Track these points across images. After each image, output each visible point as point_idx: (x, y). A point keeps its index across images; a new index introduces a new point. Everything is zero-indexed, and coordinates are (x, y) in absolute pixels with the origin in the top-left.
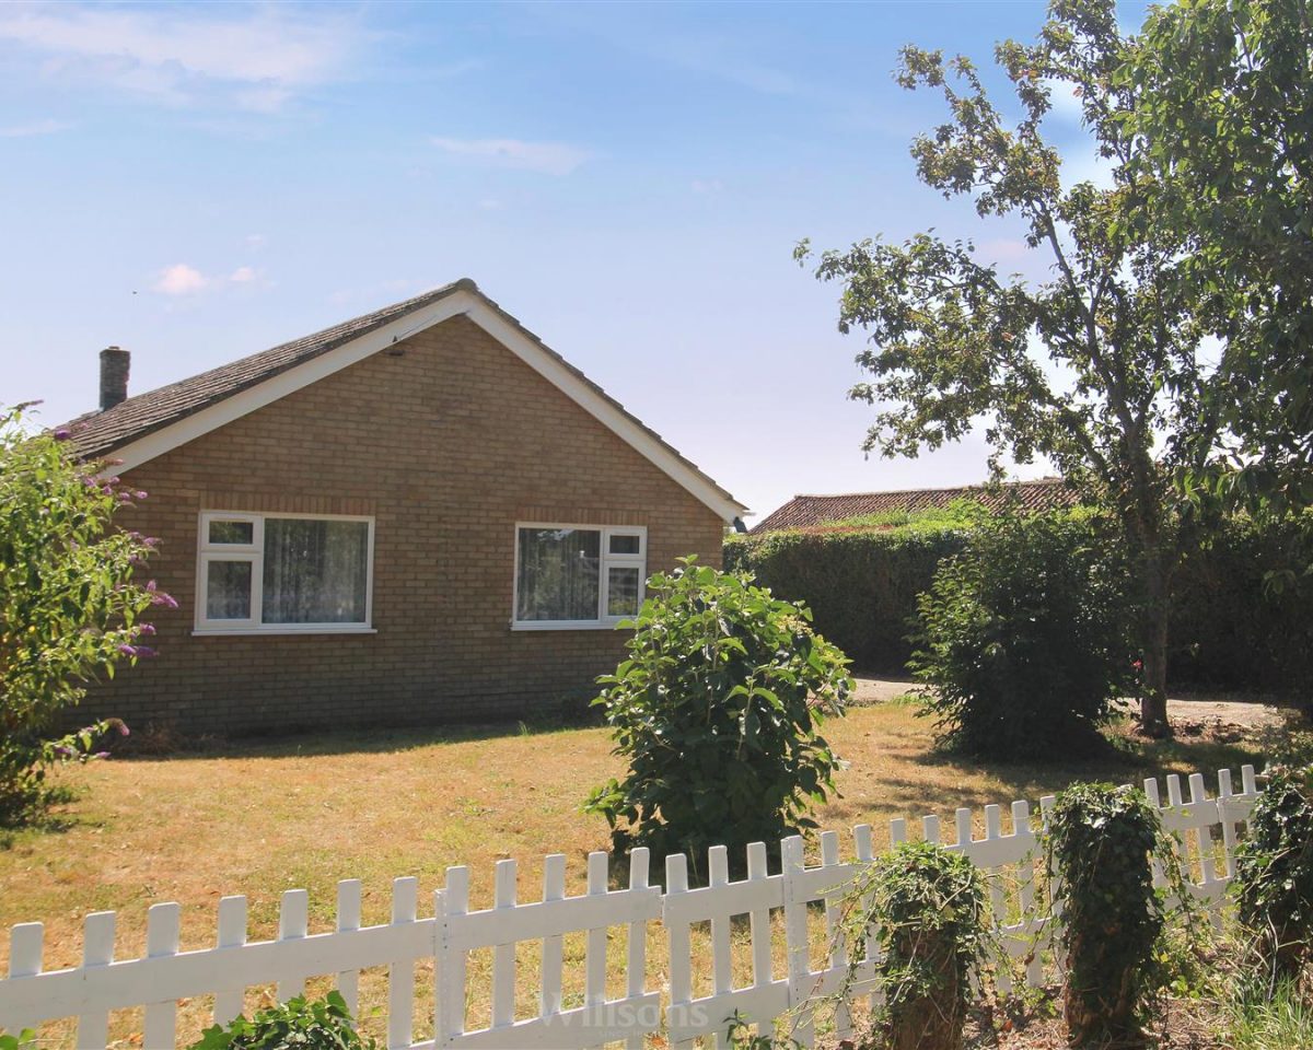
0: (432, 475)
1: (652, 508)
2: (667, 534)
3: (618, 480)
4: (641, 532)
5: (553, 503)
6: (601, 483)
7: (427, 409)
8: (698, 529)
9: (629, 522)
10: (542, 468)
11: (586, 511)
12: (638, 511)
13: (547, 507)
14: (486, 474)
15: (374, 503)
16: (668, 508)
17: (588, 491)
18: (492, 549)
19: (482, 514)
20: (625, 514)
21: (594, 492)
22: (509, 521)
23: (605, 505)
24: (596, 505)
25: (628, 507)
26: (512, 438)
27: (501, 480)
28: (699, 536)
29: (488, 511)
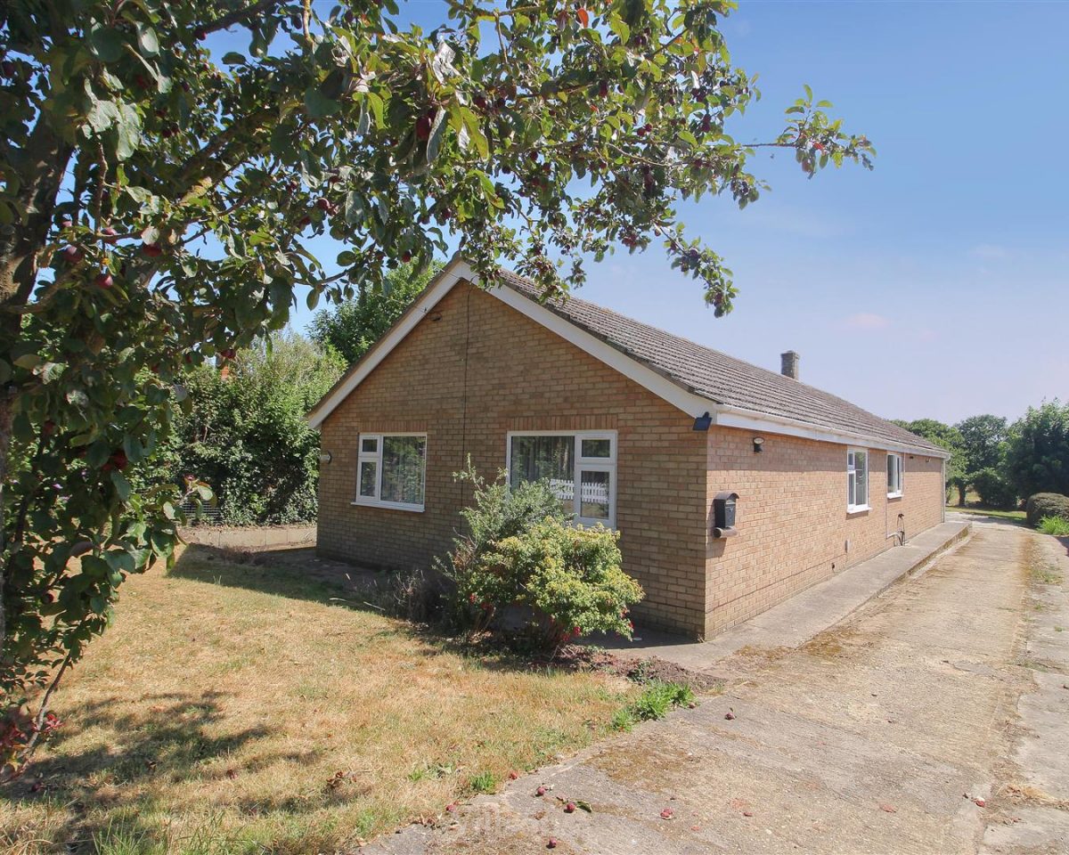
0: (456, 400)
1: (622, 410)
2: (637, 437)
3: (587, 386)
4: (611, 436)
5: (532, 414)
6: (572, 391)
7: (453, 353)
8: (674, 429)
9: (598, 426)
10: (524, 384)
11: (558, 418)
12: (606, 414)
13: (528, 417)
14: (487, 395)
15: (425, 423)
16: (638, 409)
17: (560, 400)
18: (490, 454)
19: (483, 426)
20: (594, 417)
21: (566, 400)
22: (503, 431)
23: (575, 412)
24: (566, 413)
25: (596, 411)
26: (503, 364)
27: (497, 398)
28: (674, 437)
29: (488, 424)
